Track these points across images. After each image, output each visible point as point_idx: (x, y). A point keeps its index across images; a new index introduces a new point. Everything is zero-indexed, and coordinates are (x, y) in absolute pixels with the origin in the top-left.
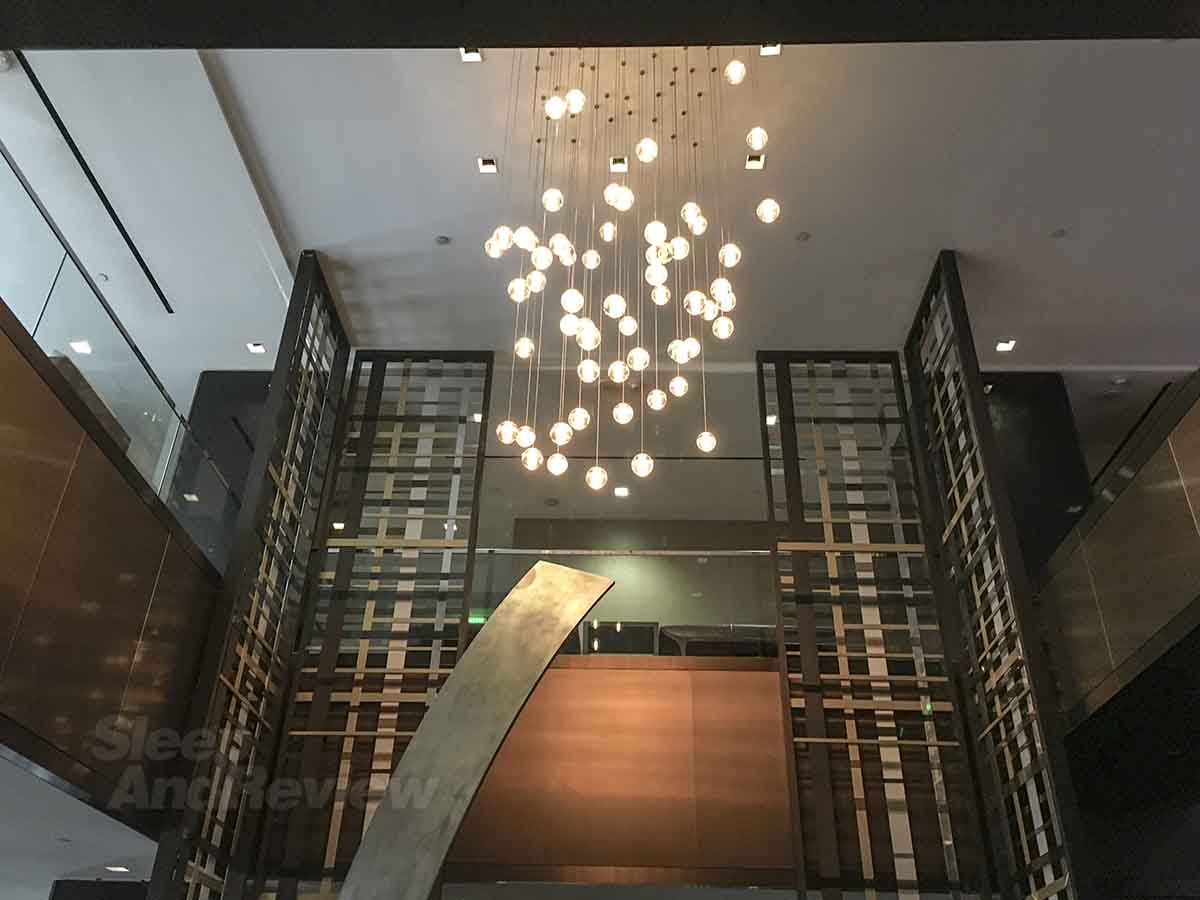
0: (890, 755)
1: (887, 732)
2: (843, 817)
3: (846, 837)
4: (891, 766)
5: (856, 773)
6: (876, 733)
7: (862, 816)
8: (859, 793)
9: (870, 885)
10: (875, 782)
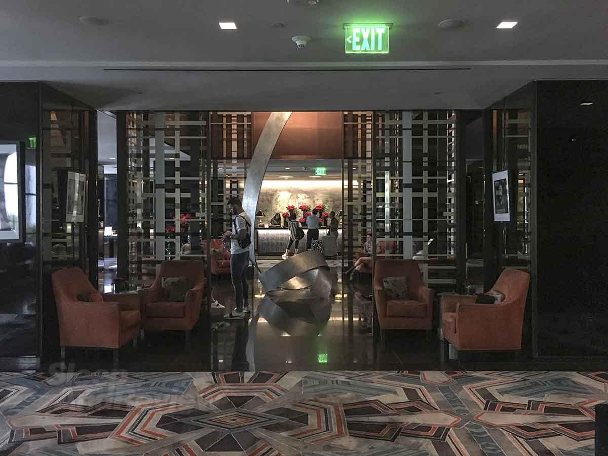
0: (369, 126)
1: (369, 120)
2: (355, 142)
3: (355, 147)
4: (369, 129)
5: (359, 132)
6: (366, 120)
7: (360, 142)
8: (359, 136)
9: (360, 158)
10: (364, 133)
